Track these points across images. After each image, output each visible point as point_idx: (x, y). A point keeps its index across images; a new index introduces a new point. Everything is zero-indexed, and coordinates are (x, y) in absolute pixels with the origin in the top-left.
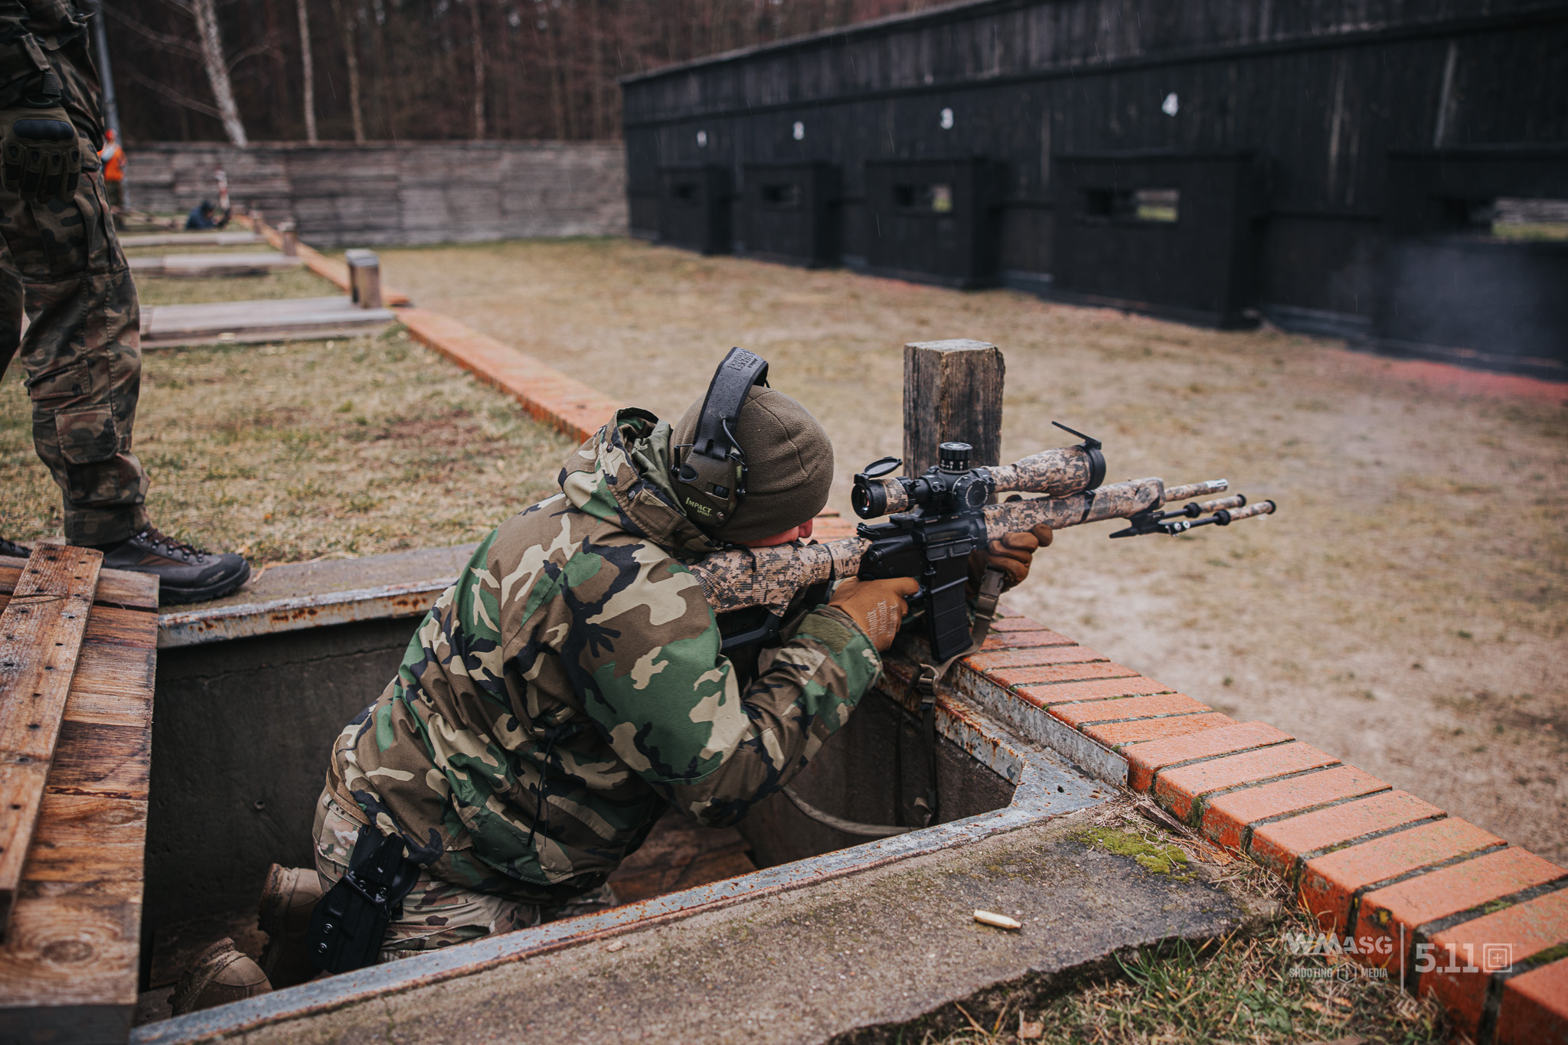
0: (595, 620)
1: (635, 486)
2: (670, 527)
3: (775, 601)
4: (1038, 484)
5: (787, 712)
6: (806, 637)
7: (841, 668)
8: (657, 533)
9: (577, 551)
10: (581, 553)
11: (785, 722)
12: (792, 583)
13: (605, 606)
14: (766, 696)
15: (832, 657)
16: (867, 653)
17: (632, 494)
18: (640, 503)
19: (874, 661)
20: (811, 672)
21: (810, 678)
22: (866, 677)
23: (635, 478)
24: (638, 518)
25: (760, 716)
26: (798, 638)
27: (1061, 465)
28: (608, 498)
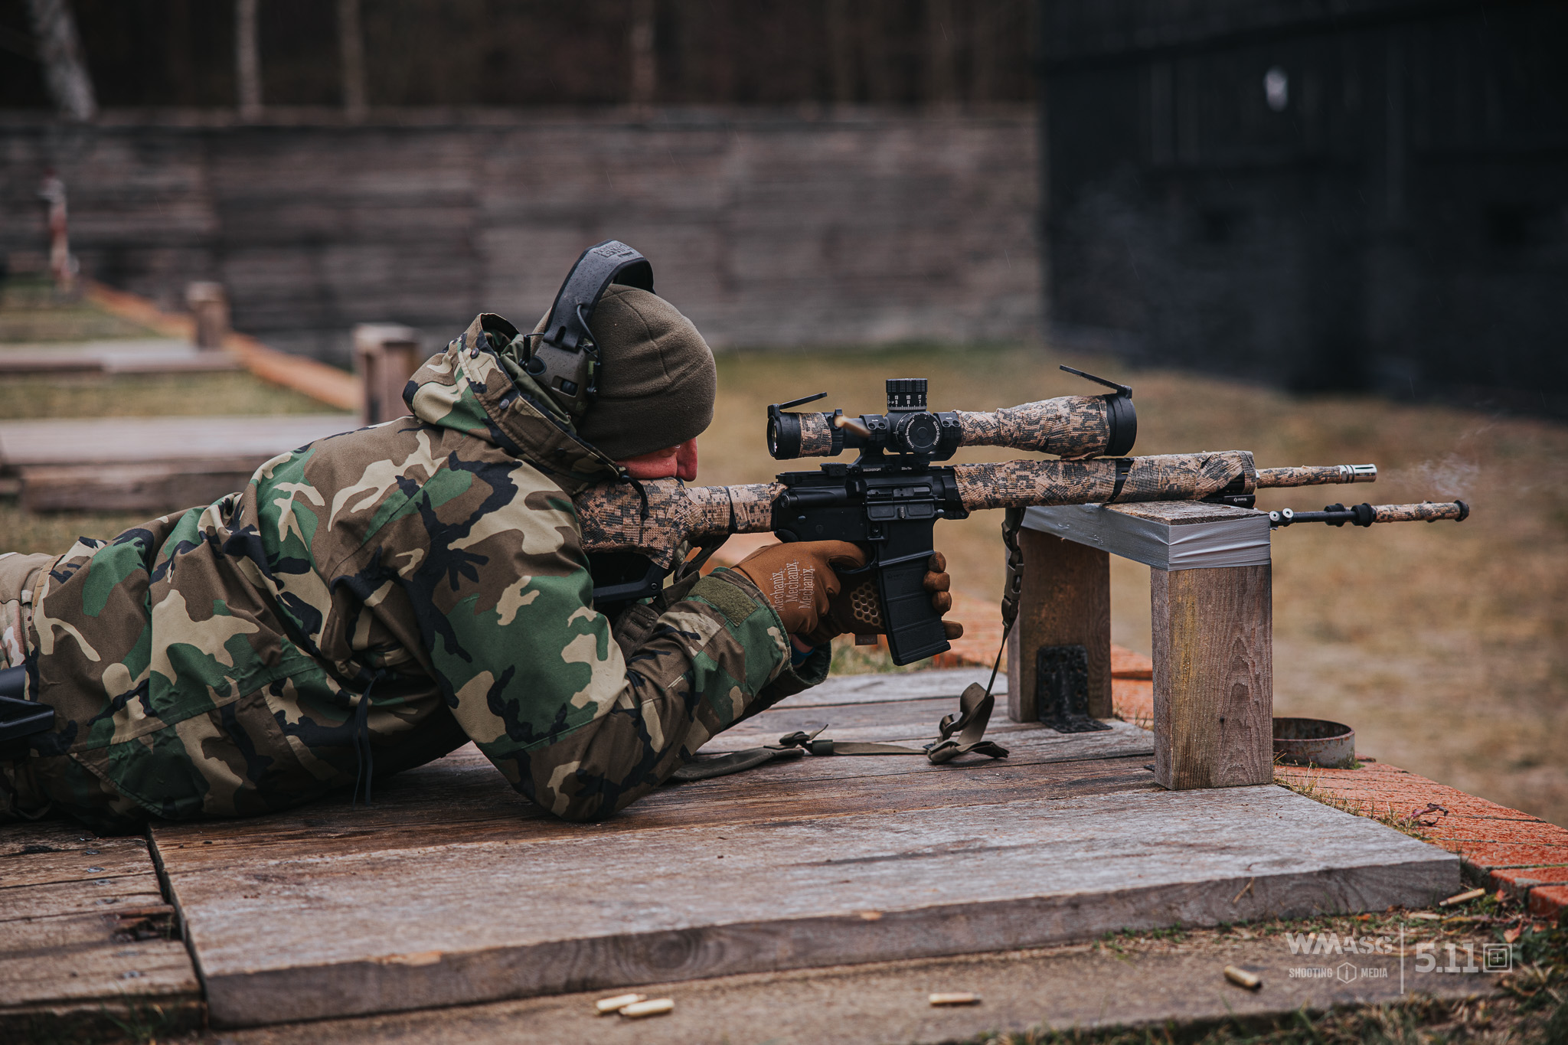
0: (461, 544)
1: (509, 394)
2: (548, 443)
3: (656, 545)
5: (674, 684)
6: (700, 600)
7: (739, 643)
8: (534, 448)
9: (442, 467)
10: (447, 470)
11: (669, 693)
12: (677, 525)
13: (473, 528)
14: (650, 663)
15: (728, 628)
16: (773, 631)
17: (505, 402)
18: (515, 413)
19: (782, 644)
20: (702, 642)
21: (699, 649)
22: (770, 662)
23: (509, 385)
24: (512, 430)
25: (642, 683)
26: (690, 600)
27: (1064, 412)
28: (474, 409)
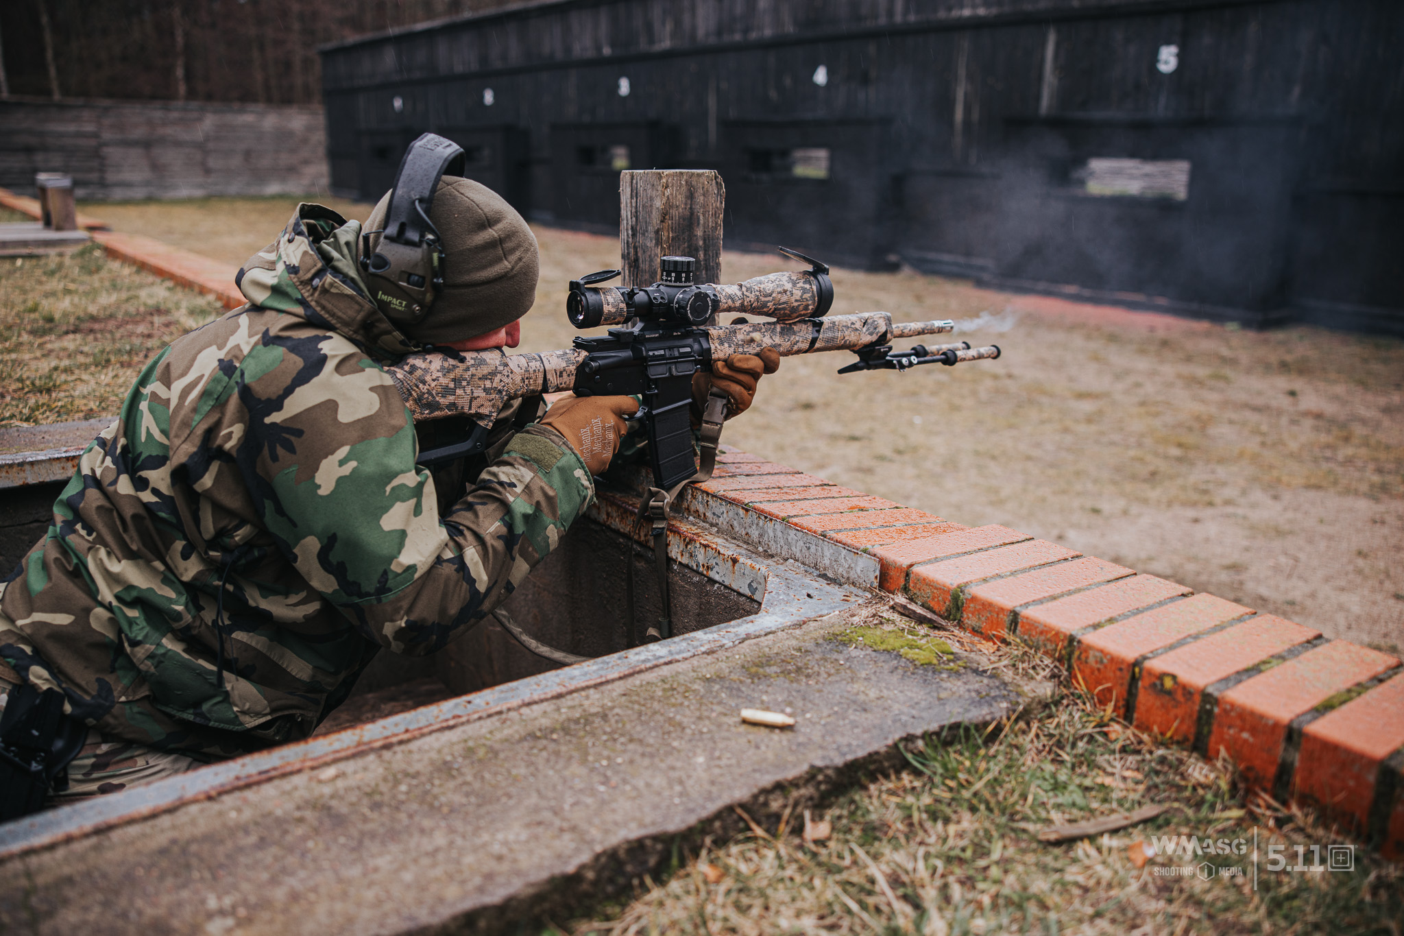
0: (276, 418)
1: (319, 274)
2: (359, 317)
3: (481, 411)
4: (764, 305)
5: (492, 529)
6: (514, 455)
7: (551, 487)
8: (346, 324)
9: (256, 344)
10: (260, 347)
11: (488, 539)
12: (500, 392)
13: (287, 402)
14: (469, 515)
15: (540, 474)
16: (579, 473)
17: (316, 282)
18: (325, 291)
19: (586, 483)
20: (519, 490)
21: (517, 496)
22: (578, 500)
23: (319, 265)
24: (324, 308)
25: (461, 533)
26: (506, 457)
27: (788, 286)
28: (289, 290)
